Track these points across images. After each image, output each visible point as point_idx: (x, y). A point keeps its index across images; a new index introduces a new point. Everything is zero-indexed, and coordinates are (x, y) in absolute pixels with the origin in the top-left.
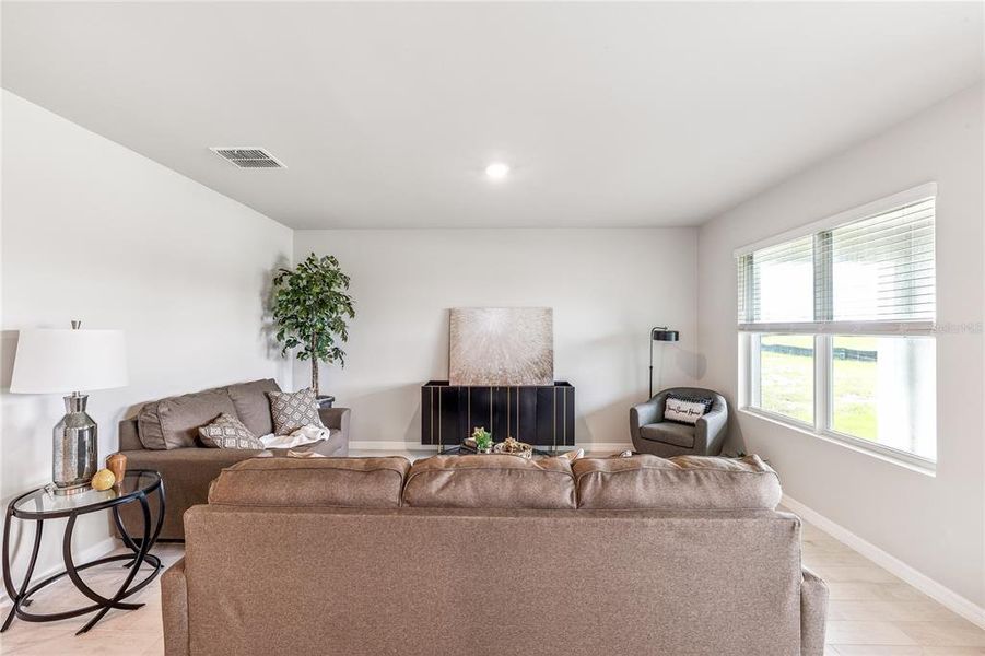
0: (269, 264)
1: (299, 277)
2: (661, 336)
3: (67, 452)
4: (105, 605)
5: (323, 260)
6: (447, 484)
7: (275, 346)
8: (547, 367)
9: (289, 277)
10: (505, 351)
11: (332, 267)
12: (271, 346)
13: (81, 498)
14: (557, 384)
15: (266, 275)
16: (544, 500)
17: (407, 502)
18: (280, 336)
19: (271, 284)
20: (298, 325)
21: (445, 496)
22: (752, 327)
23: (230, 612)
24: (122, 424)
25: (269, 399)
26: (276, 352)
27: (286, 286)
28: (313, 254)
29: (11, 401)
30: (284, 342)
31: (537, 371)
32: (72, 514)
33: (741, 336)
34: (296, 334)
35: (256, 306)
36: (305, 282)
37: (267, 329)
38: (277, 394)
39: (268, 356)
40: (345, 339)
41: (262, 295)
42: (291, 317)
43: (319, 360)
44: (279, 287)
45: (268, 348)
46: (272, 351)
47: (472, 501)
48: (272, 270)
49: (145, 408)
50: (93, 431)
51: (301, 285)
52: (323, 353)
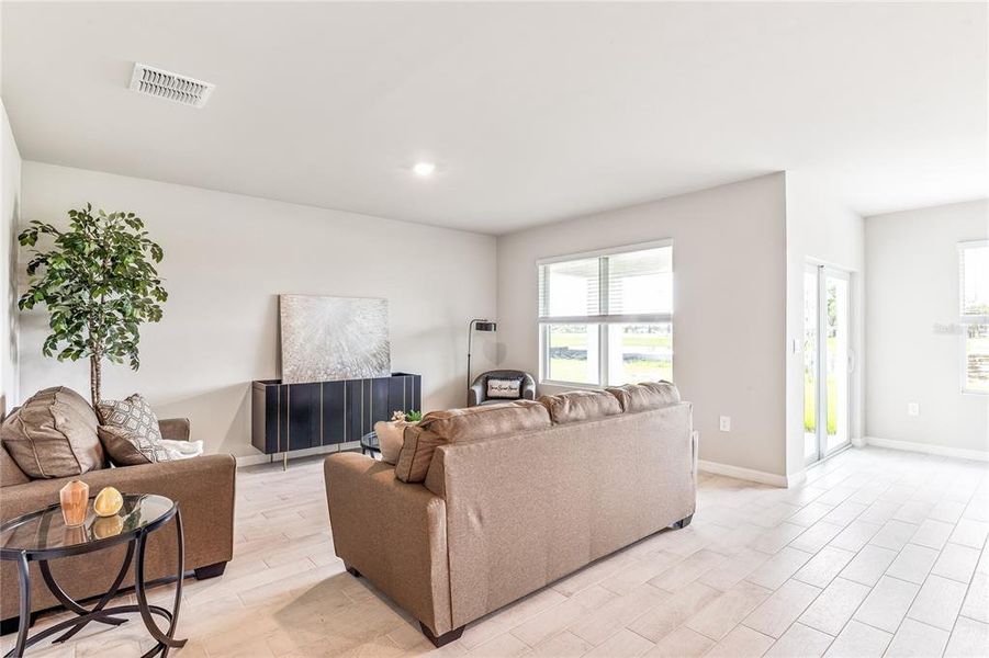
2: (483, 326)
6: (571, 408)
8: (384, 359)
10: (344, 344)
12: (11, 339)
14: (393, 375)
15: (11, 231)
17: (555, 422)
19: (13, 245)
21: (573, 415)
22: (546, 320)
31: (375, 363)
33: (541, 326)
37: (10, 314)
41: (9, 259)
45: (10, 344)
46: (11, 348)
48: (14, 224)
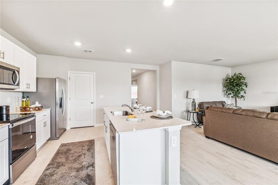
0: (224, 77)
1: (231, 79)
3: (193, 105)
4: (197, 125)
5: (238, 74)
6: (241, 112)
7: (226, 95)
9: (229, 79)
11: (241, 76)
12: (225, 94)
13: (194, 111)
15: (224, 80)
16: (259, 116)
17: (233, 113)
18: (227, 92)
19: (225, 81)
20: (231, 90)
21: (239, 113)
23: (210, 122)
24: (198, 105)
25: (223, 105)
26: (226, 96)
27: (228, 81)
28: (235, 73)
29: (188, 99)
30: (227, 94)
32: (194, 113)
34: (231, 92)
35: (221, 86)
36: (233, 80)
37: (224, 91)
38: (225, 104)
39: (224, 97)
40: (245, 93)
41: (223, 84)
42: (230, 88)
43: (237, 98)
44: (227, 82)
45: (224, 95)
46: (225, 96)
47: (245, 114)
48: (225, 78)
49: (201, 102)
50: (195, 104)
51: (232, 81)
52: (238, 96)
